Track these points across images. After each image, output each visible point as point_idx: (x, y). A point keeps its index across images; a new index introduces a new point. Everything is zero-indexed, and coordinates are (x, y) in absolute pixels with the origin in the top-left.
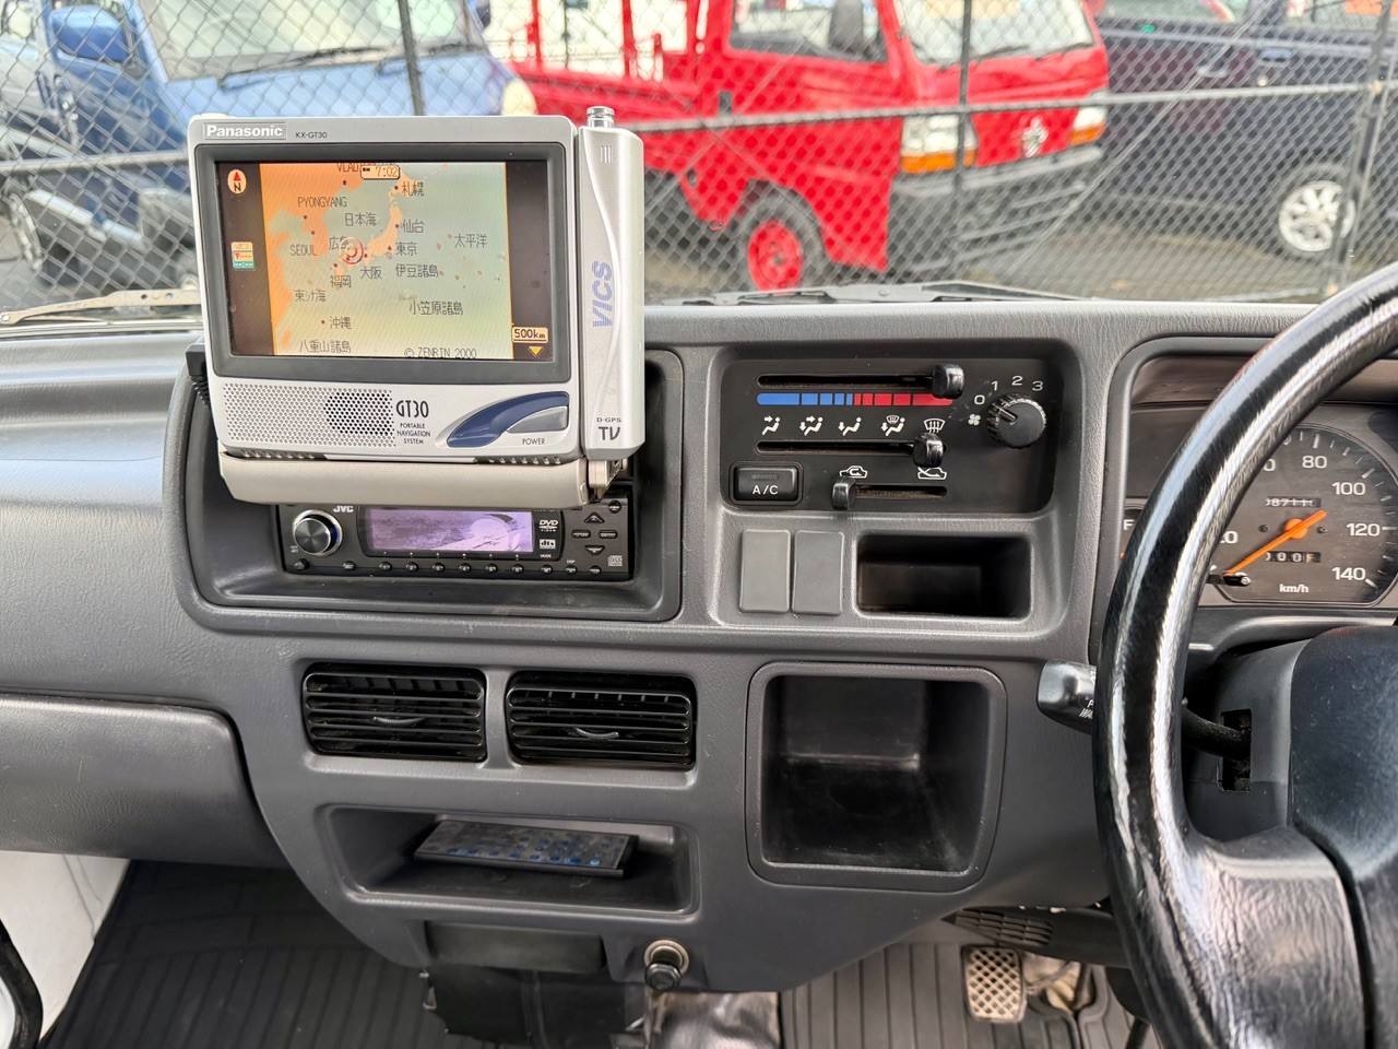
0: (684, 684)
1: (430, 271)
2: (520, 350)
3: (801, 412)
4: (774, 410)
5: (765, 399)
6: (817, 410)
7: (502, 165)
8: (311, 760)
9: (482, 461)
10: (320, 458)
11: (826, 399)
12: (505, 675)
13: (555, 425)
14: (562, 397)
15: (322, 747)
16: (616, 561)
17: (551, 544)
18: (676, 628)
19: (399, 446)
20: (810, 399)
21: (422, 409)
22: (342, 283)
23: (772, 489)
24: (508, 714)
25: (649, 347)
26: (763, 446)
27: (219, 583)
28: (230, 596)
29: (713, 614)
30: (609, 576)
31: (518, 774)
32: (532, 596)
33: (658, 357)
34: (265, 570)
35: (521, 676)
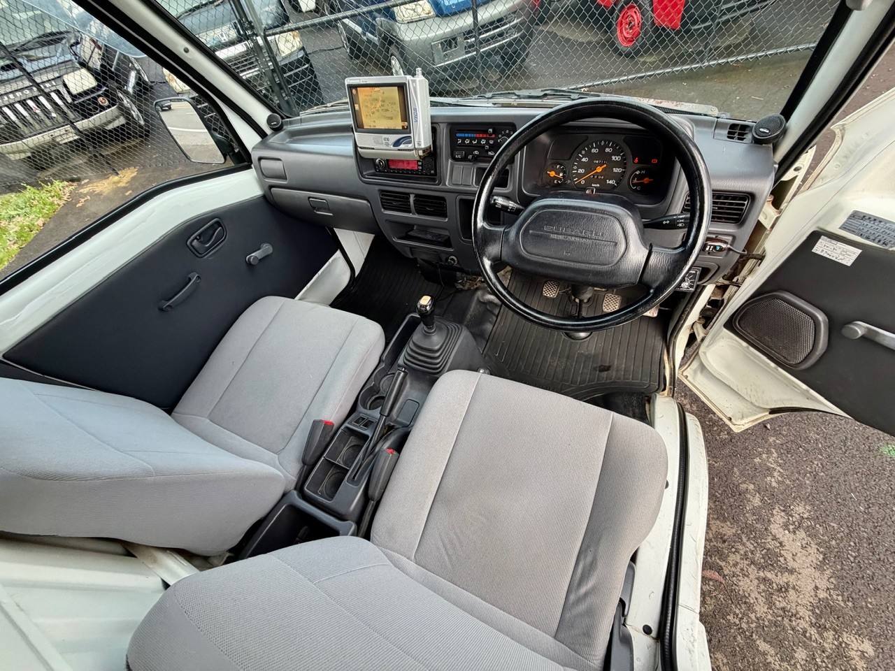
0: (443, 199)
1: (387, 110)
2: (403, 127)
3: (465, 138)
4: (460, 138)
5: (458, 135)
6: (468, 138)
7: (396, 88)
8: (383, 210)
9: (399, 150)
10: (373, 149)
11: (470, 135)
12: (413, 195)
13: (410, 143)
14: (410, 137)
15: (385, 209)
16: (432, 172)
17: (420, 168)
18: (440, 186)
19: (385, 147)
20: (466, 135)
21: (388, 139)
22: (373, 113)
23: (459, 157)
24: (414, 203)
25: (432, 123)
26: (459, 146)
27: (364, 173)
28: (367, 177)
29: (447, 184)
30: (431, 175)
31: (416, 216)
32: (417, 179)
33: (435, 125)
34: (373, 171)
35: (417, 196)
